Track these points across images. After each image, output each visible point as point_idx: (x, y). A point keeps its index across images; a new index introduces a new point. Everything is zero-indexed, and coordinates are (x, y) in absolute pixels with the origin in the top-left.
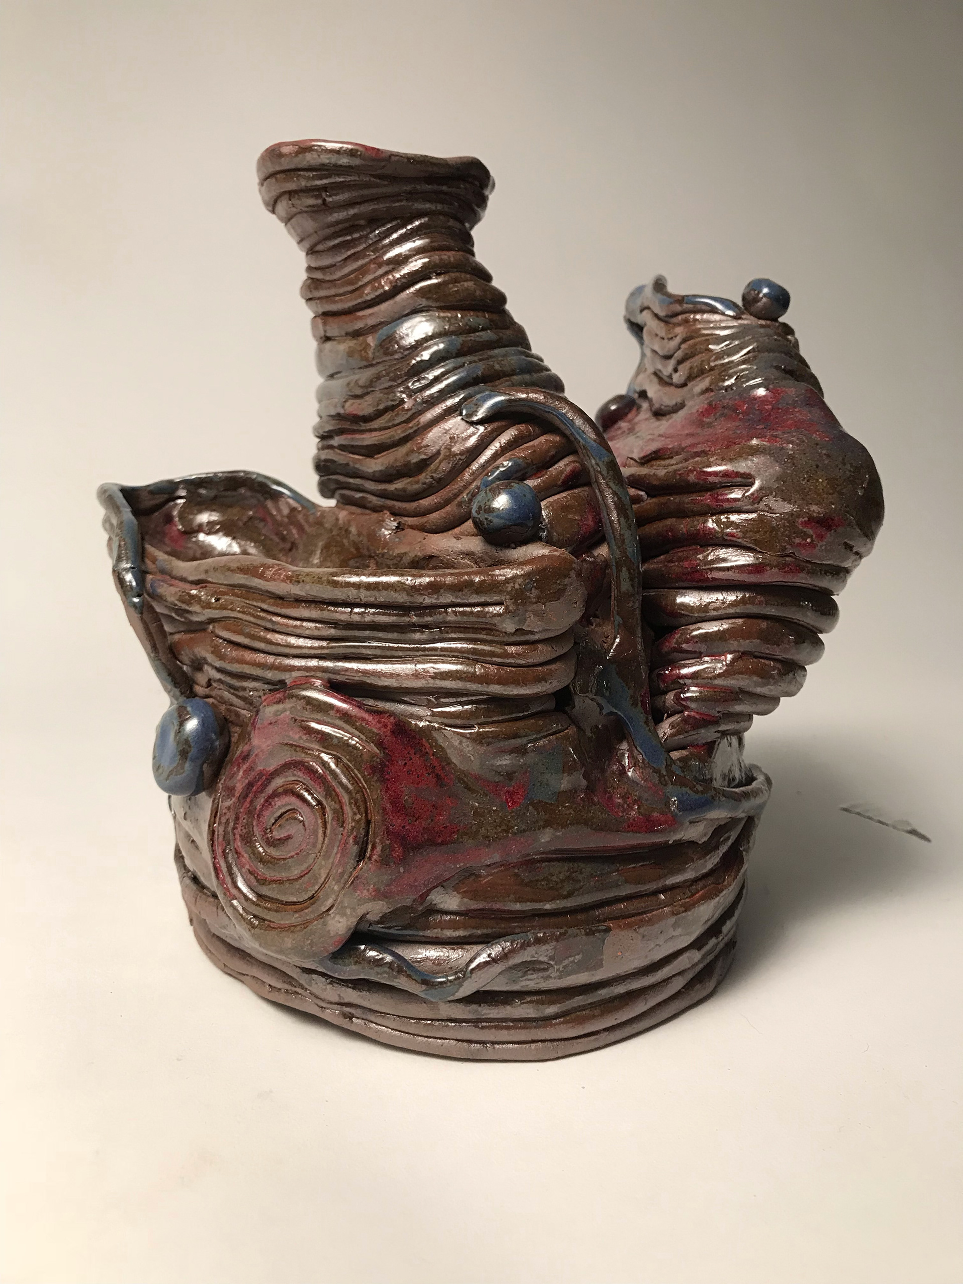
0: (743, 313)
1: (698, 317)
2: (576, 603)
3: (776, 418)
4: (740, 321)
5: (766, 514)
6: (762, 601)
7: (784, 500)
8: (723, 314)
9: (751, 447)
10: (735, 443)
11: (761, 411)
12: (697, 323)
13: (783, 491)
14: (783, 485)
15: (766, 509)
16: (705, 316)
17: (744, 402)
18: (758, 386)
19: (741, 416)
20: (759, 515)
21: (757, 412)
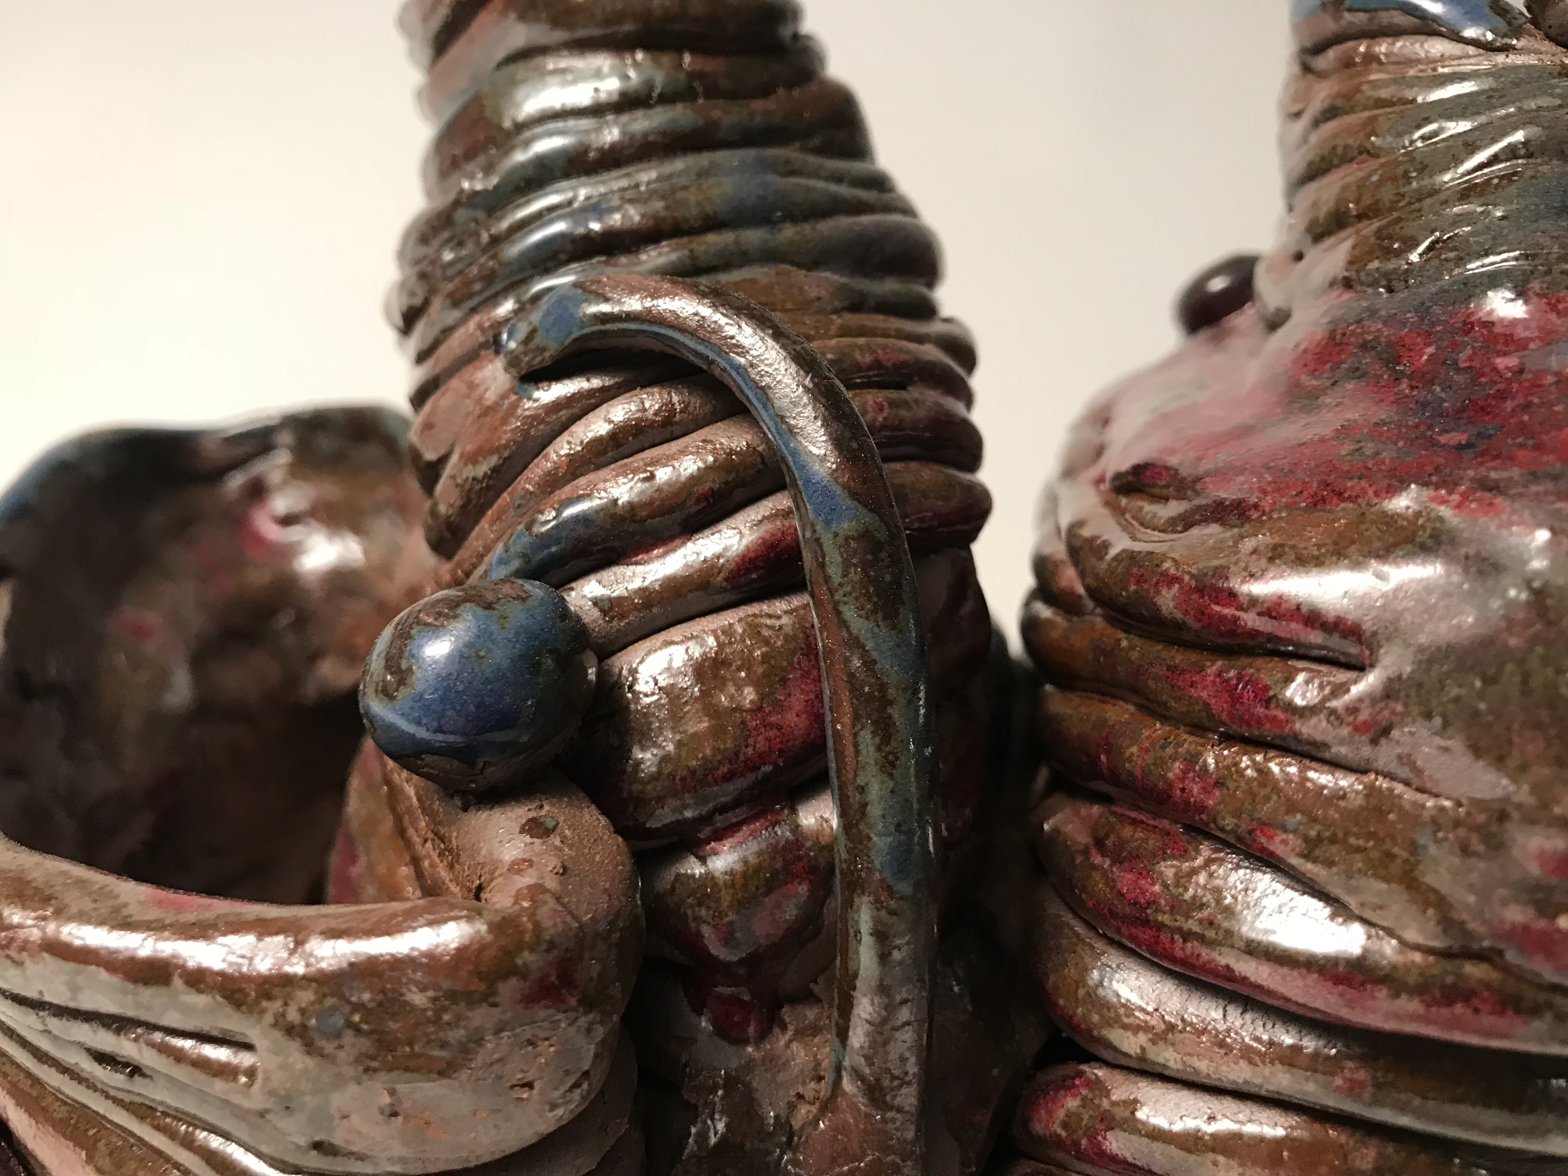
0: (1518, 33)
1: (1382, 48)
2: (529, 1085)
3: (1527, 406)
4: (1501, 59)
5: (1399, 788)
6: (1361, 1084)
7: (1477, 751)
8: (1456, 37)
9: (1391, 520)
10: (1340, 494)
11: (1475, 374)
12: (1374, 65)
13: (1476, 714)
14: (1481, 696)
15: (1404, 772)
16: (1401, 45)
17: (1428, 334)
18: (1494, 280)
19: (1404, 385)
20: (1371, 789)
21: (1459, 379)
